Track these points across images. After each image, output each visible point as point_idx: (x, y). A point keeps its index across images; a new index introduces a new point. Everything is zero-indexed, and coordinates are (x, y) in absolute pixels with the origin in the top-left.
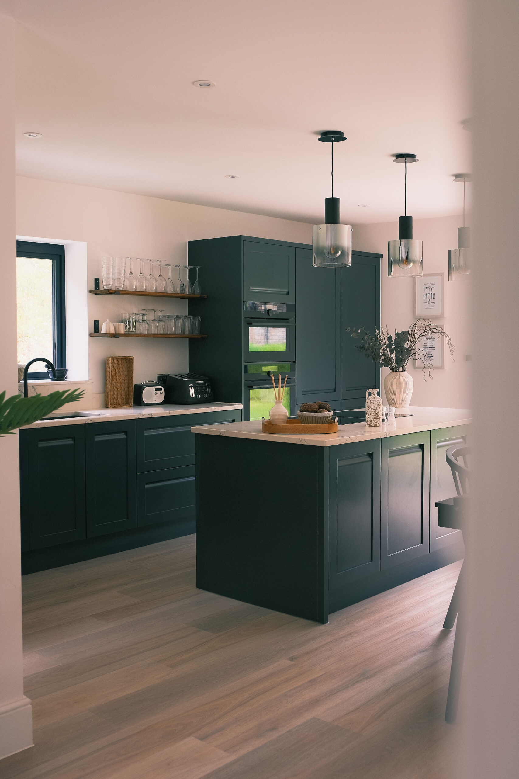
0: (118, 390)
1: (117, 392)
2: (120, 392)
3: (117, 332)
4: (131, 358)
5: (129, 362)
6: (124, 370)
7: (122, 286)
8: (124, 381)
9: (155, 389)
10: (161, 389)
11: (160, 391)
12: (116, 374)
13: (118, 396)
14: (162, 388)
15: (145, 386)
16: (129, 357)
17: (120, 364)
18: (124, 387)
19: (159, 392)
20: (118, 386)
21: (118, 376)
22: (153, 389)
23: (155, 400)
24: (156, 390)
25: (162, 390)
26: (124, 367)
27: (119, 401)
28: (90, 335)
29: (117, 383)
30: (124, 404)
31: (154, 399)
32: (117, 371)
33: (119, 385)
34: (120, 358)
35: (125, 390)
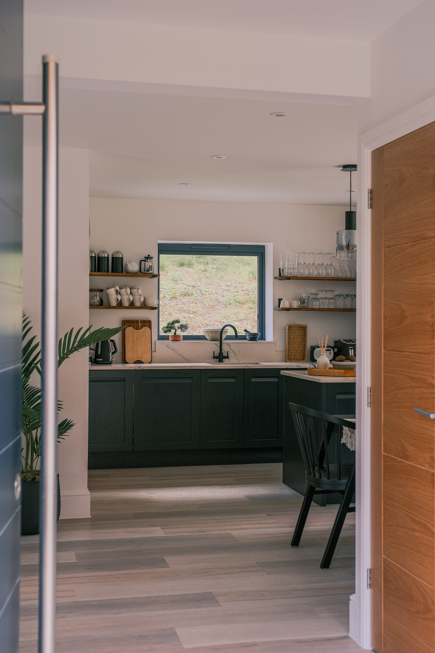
0: (296, 349)
3: (292, 307)
4: (304, 326)
5: (304, 329)
6: (301, 335)
7: (296, 273)
8: (301, 343)
10: (330, 350)
12: (294, 338)
13: (296, 354)
15: (316, 347)
16: (303, 325)
17: (297, 331)
18: (301, 347)
19: (328, 352)
21: (296, 339)
24: (326, 350)
26: (301, 333)
27: (297, 357)
28: (274, 309)
29: (295, 344)
30: (301, 360)
32: (295, 335)
33: (296, 346)
34: (296, 326)
35: (302, 349)
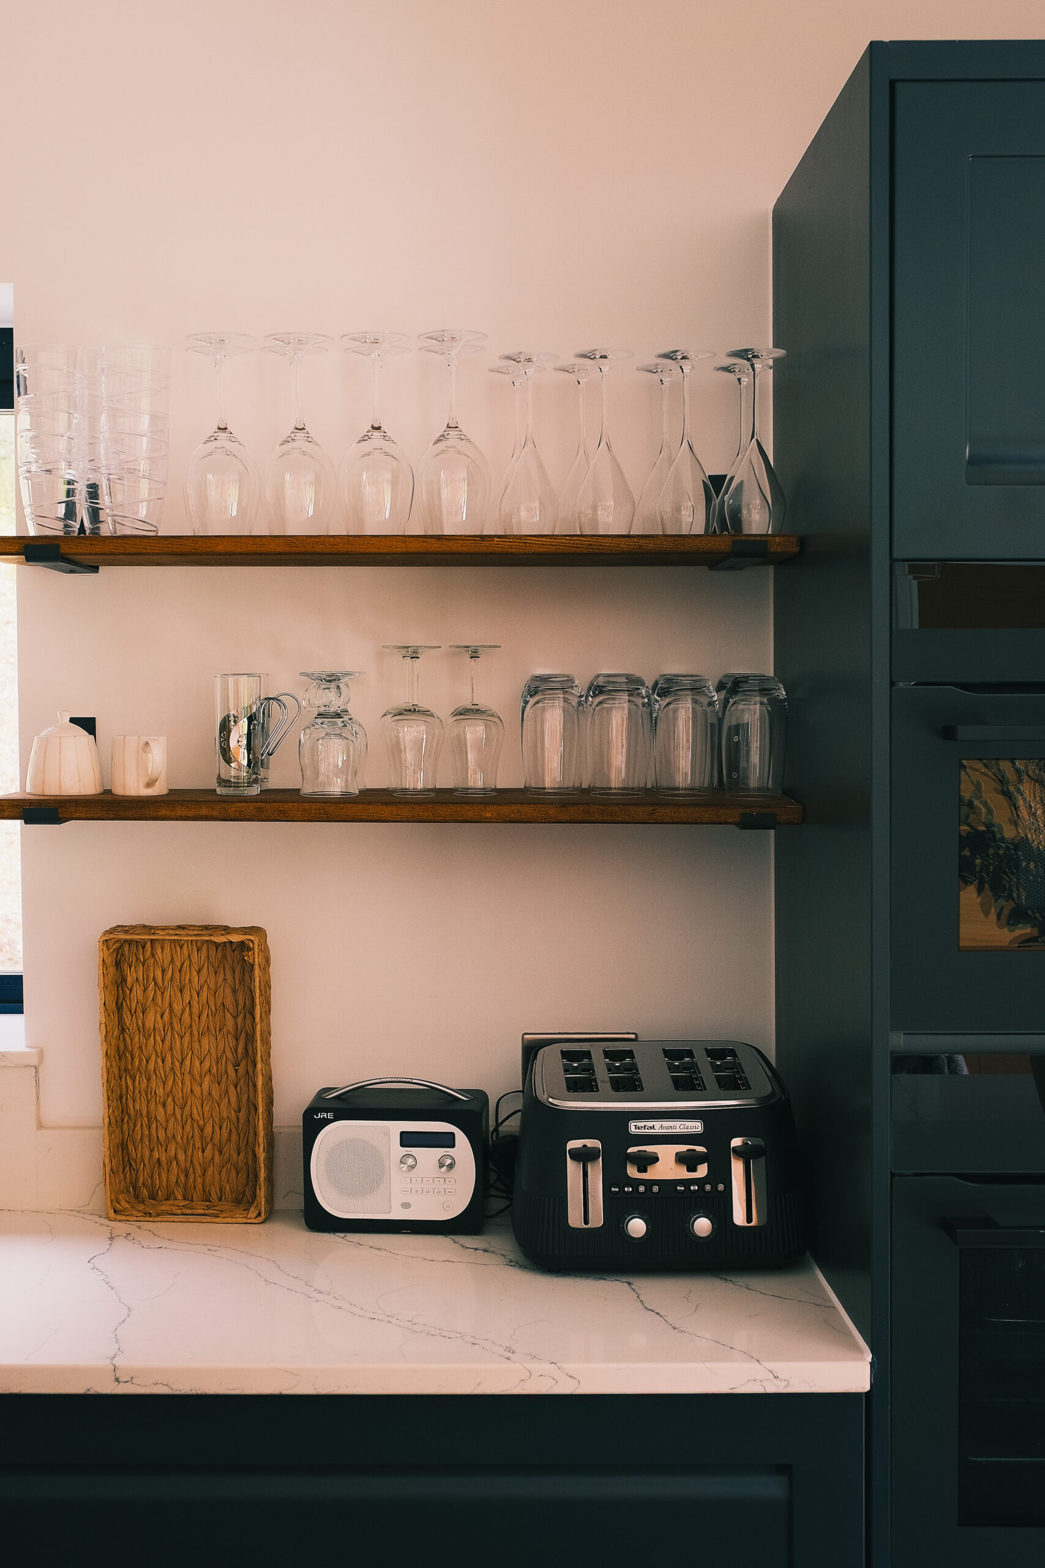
1: (188, 1127)
2: (208, 1130)
9: (402, 1133)
10: (447, 1141)
11: (440, 1152)
12: (177, 1027)
14: (453, 1134)
16: (233, 928)
17: (199, 972)
19: (428, 1156)
20: (192, 1091)
21: (187, 1038)
22: (387, 1134)
23: (406, 1205)
24: (408, 1140)
25: (453, 1146)
27: (209, 1176)
29: (187, 1078)
31: (397, 1199)
32: (177, 1008)
